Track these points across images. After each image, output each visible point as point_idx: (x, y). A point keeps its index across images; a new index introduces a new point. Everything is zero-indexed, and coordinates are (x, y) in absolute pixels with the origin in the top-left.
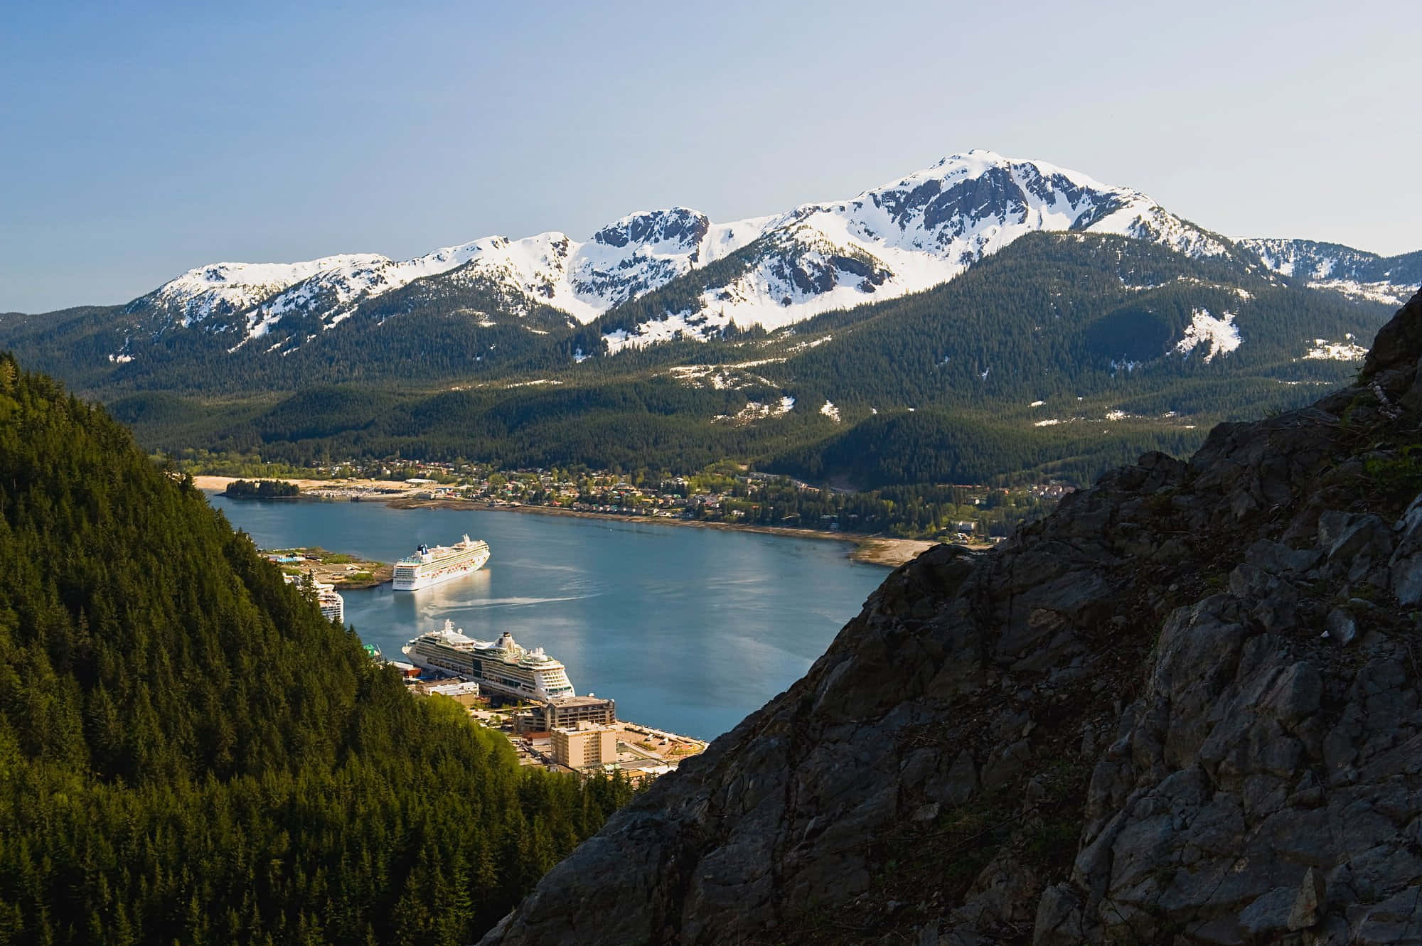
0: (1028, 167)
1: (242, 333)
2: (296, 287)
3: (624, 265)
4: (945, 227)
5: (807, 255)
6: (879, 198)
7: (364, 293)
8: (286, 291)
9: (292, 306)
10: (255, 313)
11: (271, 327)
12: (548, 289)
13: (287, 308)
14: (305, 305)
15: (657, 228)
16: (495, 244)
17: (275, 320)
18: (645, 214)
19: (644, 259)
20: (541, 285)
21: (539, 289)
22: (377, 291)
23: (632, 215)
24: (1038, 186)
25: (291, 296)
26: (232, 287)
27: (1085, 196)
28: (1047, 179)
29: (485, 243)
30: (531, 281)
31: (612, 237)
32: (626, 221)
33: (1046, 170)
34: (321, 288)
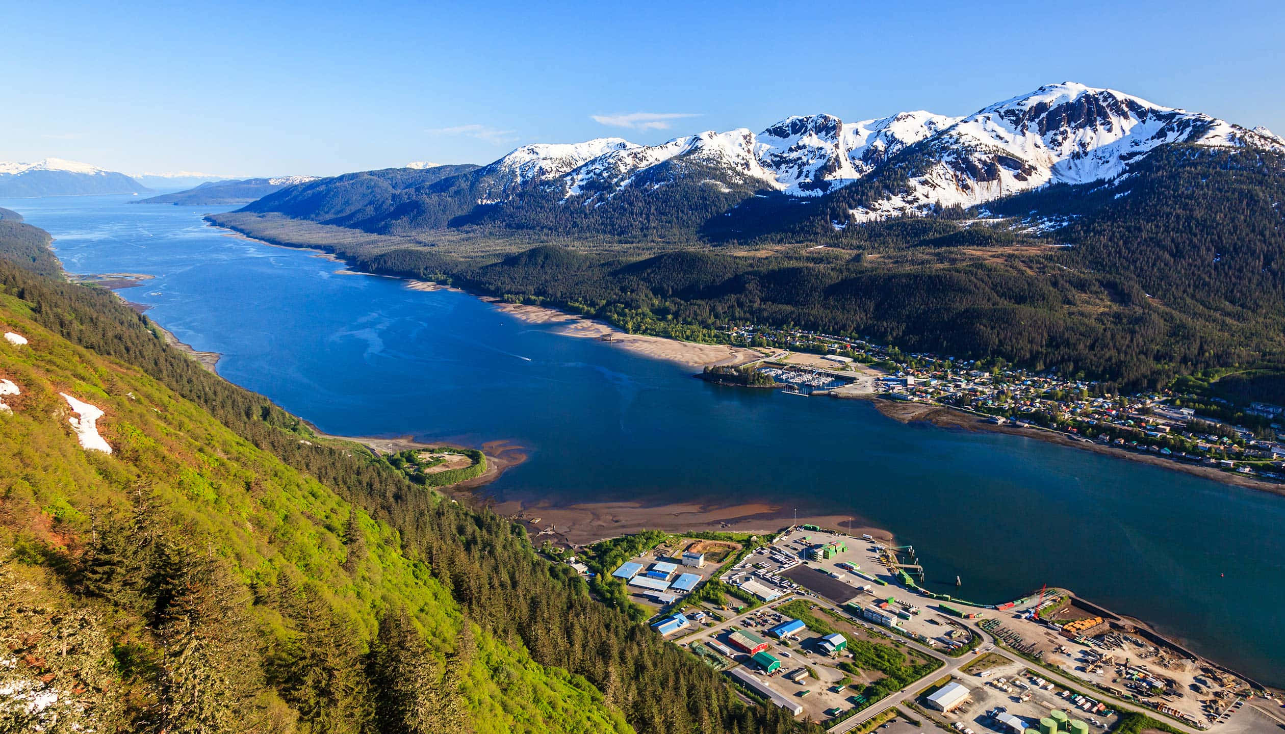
0: (1105, 94)
1: (563, 192)
2: (593, 162)
3: (791, 150)
4: (1055, 134)
5: (976, 154)
6: (1002, 114)
7: (635, 167)
8: (586, 165)
9: (592, 174)
10: (569, 178)
11: (581, 187)
12: (747, 165)
13: (589, 176)
14: (600, 174)
15: (809, 127)
16: (711, 137)
17: (584, 183)
18: (800, 118)
19: (804, 147)
20: (743, 162)
21: (742, 165)
22: (643, 166)
23: (791, 119)
24: (1116, 107)
25: (591, 168)
26: (544, 159)
27: (1150, 115)
28: (1122, 102)
29: (704, 136)
30: (737, 160)
31: (779, 132)
32: (788, 121)
33: (1120, 96)
34: (609, 164)
